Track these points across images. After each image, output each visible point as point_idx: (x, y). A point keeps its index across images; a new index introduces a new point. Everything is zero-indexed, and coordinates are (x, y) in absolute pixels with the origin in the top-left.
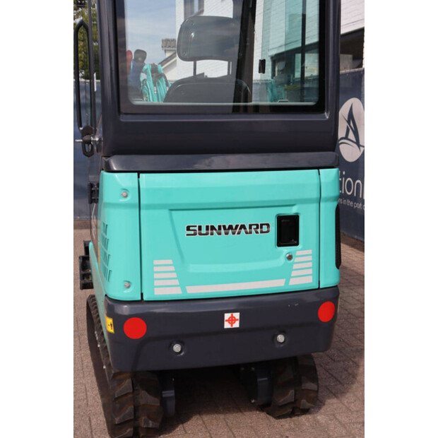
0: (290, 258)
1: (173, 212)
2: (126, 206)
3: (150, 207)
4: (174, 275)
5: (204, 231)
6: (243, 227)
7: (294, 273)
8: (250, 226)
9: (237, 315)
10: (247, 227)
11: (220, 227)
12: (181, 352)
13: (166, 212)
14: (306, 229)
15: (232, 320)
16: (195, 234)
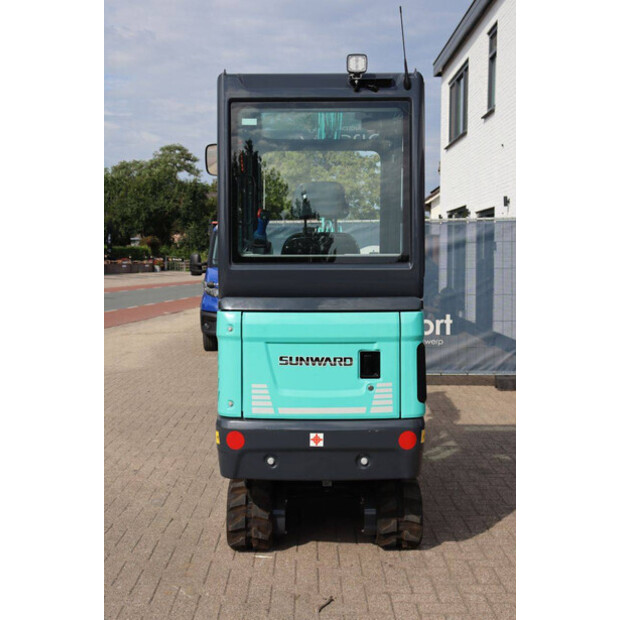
0: (371, 388)
1: (269, 345)
2: (231, 338)
3: (251, 340)
4: (268, 397)
5: (294, 361)
6: (328, 359)
7: (375, 403)
8: (335, 359)
9: (321, 436)
10: (332, 360)
11: (308, 359)
12: (273, 465)
13: (262, 344)
14: (387, 364)
15: (317, 440)
16: (286, 364)
